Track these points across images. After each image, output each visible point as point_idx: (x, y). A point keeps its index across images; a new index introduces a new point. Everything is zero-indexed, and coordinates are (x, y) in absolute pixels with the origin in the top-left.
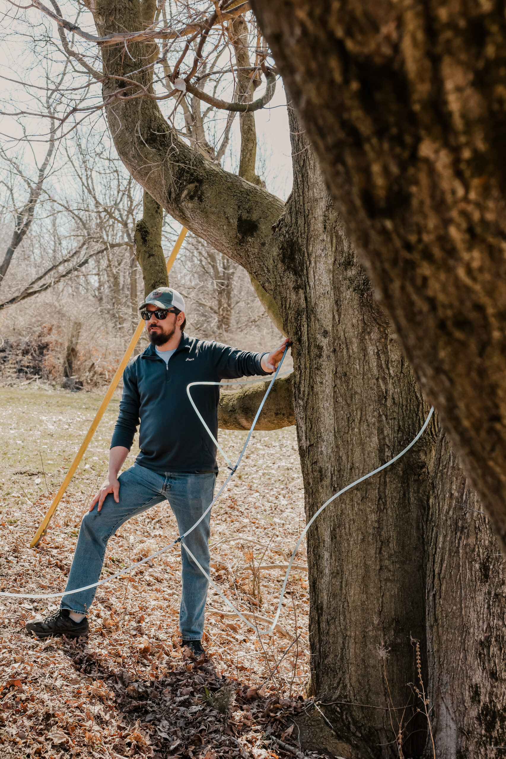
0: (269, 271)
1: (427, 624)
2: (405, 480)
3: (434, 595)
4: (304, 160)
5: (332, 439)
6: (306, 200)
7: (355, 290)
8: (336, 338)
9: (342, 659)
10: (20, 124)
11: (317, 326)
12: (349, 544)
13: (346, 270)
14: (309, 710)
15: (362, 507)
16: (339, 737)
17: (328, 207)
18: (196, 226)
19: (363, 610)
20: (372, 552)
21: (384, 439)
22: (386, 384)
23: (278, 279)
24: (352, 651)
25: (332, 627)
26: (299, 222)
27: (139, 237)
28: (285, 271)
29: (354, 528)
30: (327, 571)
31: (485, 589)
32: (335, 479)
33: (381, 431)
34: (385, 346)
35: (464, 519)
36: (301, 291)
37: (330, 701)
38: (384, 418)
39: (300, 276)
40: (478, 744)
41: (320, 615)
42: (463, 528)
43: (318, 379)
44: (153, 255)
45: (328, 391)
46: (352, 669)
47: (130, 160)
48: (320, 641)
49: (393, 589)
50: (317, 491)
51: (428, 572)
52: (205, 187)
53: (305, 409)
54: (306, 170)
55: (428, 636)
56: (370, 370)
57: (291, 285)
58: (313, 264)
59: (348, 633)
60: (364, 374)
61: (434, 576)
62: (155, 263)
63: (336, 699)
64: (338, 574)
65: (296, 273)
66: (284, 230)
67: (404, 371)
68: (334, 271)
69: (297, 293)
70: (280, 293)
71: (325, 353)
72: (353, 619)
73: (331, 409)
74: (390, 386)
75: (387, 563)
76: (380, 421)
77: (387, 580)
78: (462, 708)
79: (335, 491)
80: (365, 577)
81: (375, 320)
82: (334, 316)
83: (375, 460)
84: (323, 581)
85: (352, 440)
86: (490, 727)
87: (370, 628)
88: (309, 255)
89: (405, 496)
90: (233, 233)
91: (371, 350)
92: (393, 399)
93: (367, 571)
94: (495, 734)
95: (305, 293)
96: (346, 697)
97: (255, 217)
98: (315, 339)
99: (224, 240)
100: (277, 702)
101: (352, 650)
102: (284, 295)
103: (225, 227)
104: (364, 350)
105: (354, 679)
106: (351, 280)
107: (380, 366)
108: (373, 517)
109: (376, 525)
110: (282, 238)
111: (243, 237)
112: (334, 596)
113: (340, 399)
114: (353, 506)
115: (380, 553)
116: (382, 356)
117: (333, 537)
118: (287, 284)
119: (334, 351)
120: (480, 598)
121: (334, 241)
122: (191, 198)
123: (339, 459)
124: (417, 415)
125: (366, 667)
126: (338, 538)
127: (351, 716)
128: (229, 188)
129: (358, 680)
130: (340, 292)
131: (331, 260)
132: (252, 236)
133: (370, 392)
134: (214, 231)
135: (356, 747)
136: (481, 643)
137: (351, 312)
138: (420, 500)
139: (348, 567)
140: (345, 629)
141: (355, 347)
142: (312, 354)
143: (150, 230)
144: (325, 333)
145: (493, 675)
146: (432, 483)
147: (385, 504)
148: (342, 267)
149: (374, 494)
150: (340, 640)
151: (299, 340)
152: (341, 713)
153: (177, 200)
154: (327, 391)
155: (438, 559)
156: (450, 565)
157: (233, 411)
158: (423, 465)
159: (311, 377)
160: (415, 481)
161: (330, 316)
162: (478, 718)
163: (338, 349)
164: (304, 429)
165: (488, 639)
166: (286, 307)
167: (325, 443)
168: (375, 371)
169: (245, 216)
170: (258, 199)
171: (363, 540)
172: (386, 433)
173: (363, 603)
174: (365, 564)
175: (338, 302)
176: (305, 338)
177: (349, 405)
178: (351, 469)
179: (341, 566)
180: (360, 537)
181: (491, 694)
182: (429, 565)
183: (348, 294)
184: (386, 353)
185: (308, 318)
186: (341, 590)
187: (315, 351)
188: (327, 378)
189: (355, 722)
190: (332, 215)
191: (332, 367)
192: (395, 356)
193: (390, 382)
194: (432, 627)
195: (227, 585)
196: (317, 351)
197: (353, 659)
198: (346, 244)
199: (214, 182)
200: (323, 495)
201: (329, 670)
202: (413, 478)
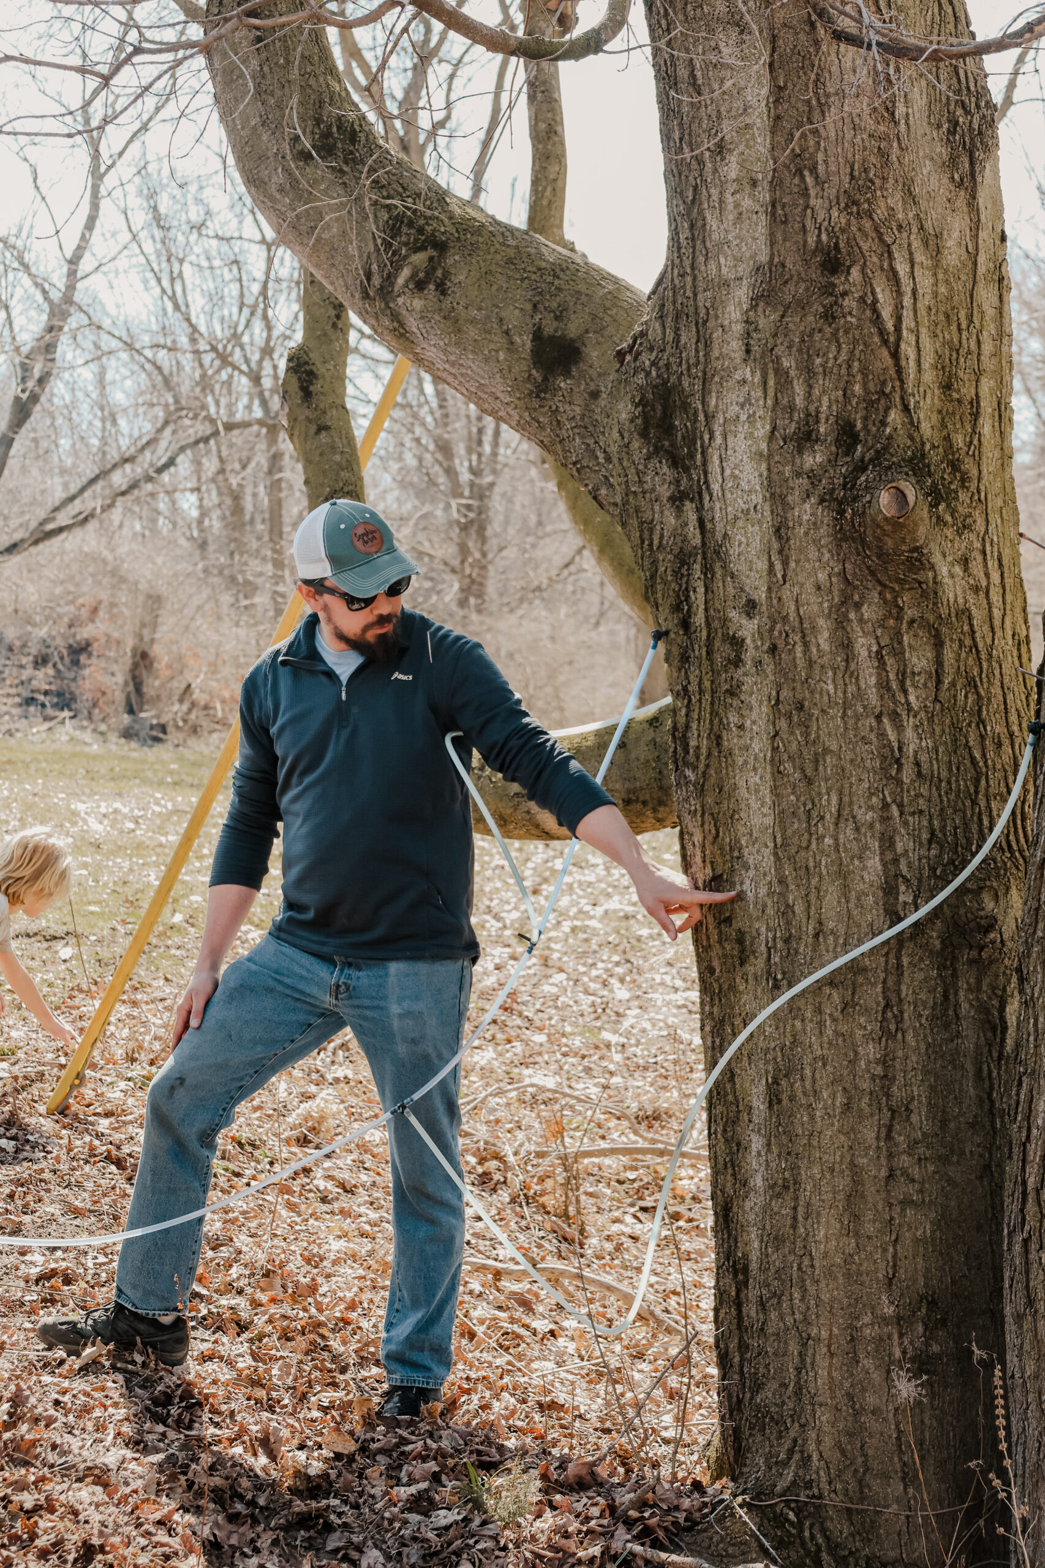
0: (608, 459)
1: (1008, 1310)
2: (946, 959)
3: (1026, 1242)
4: (696, 188)
5: (767, 861)
6: (701, 285)
7: (822, 501)
8: (778, 617)
9: (798, 1392)
10: (26, 159)
11: (731, 591)
12: (812, 1117)
13: (800, 452)
14: (721, 1519)
15: (843, 1028)
17: (755, 301)
18: (431, 353)
19: (848, 1275)
20: (870, 1135)
21: (896, 861)
22: (899, 728)
23: (633, 477)
25: (773, 1315)
26: (684, 339)
27: (294, 386)
28: (648, 458)
29: (824, 1077)
30: (758, 1181)
32: (776, 959)
33: (887, 842)
34: (898, 636)
36: (689, 507)
37: (772, 1494)
38: (895, 811)
39: (687, 470)
41: (742, 1286)
43: (733, 718)
44: (326, 428)
45: (759, 746)
46: (824, 1417)
47: (272, 199)
48: (743, 1347)
49: (920, 1224)
50: (733, 988)
51: (1009, 1186)
52: (453, 258)
53: (701, 791)
54: (701, 212)
55: (1010, 1338)
56: (860, 694)
57: (665, 491)
58: (719, 440)
59: (814, 1332)
60: (846, 705)
61: (1025, 1194)
62: (333, 448)
63: (786, 1491)
64: (786, 1187)
65: (675, 462)
66: (646, 359)
67: (944, 695)
68: (770, 456)
69: (679, 510)
70: (637, 510)
71: (749, 655)
72: (825, 1297)
73: (766, 792)
74: (910, 733)
75: (905, 1161)
76: (886, 819)
77: (906, 1202)
79: (777, 989)
80: (855, 1195)
81: (872, 573)
82: (771, 565)
83: (874, 914)
84: (748, 1204)
85: (817, 865)
87: (867, 1319)
88: (709, 418)
89: (947, 999)
90: (522, 367)
91: (863, 646)
92: (917, 764)
93: (857, 1180)
95: (700, 509)
96: (809, 1485)
97: (573, 329)
98: (725, 621)
99: (499, 387)
101: (823, 1373)
102: (648, 515)
103: (502, 356)
104: (846, 646)
105: (828, 1441)
106: (813, 477)
107: (884, 686)
108: (871, 1051)
109: (879, 1070)
110: (640, 379)
111: (545, 379)
112: (778, 1241)
113: (788, 766)
114: (821, 1024)
115: (889, 1137)
116: (890, 661)
117: (773, 1099)
118: (653, 490)
119: (773, 649)
121: (771, 383)
122: (420, 286)
123: (786, 911)
124: (974, 803)
125: (857, 1414)
126: (785, 1101)
127: (824, 1531)
128: (510, 261)
129: (838, 1445)
130: (787, 507)
131: (762, 430)
132: (567, 374)
133: (862, 748)
134: (474, 365)
137: (813, 554)
138: (983, 1009)
139: (811, 1173)
140: (806, 1320)
141: (823, 640)
142: (718, 659)
143: (321, 369)
144: (750, 607)
146: (1019, 970)
147: (899, 1019)
148: (791, 446)
149: (872, 995)
150: (794, 1348)
151: (685, 624)
152: (800, 1526)
153: (386, 292)
154: (756, 746)
155: (1034, 1154)
158: (991, 924)
159: (714, 713)
160: (971, 962)
161: (762, 565)
163: (781, 644)
164: (698, 838)
166: (651, 545)
167: (751, 873)
168: (873, 697)
169: (550, 327)
170: (582, 287)
171: (847, 1107)
172: (899, 847)
173: (848, 1259)
174: (853, 1164)
175: (781, 531)
176: (699, 619)
177: (810, 782)
178: (816, 936)
179: (795, 1168)
180: (840, 1100)
182: (1012, 1168)
183: (806, 512)
184: (898, 653)
185: (707, 569)
186: (794, 1227)
187: (723, 651)
188: (754, 715)
189: (833, 1547)
190: (766, 320)
191: (768, 688)
192: (920, 660)
193: (910, 723)
194: (1019, 1318)
195: (504, 1196)
196: (728, 650)
197: (824, 1397)
198: (799, 389)
199: (474, 248)
200: (747, 1000)
201: (766, 1420)
202: (965, 955)
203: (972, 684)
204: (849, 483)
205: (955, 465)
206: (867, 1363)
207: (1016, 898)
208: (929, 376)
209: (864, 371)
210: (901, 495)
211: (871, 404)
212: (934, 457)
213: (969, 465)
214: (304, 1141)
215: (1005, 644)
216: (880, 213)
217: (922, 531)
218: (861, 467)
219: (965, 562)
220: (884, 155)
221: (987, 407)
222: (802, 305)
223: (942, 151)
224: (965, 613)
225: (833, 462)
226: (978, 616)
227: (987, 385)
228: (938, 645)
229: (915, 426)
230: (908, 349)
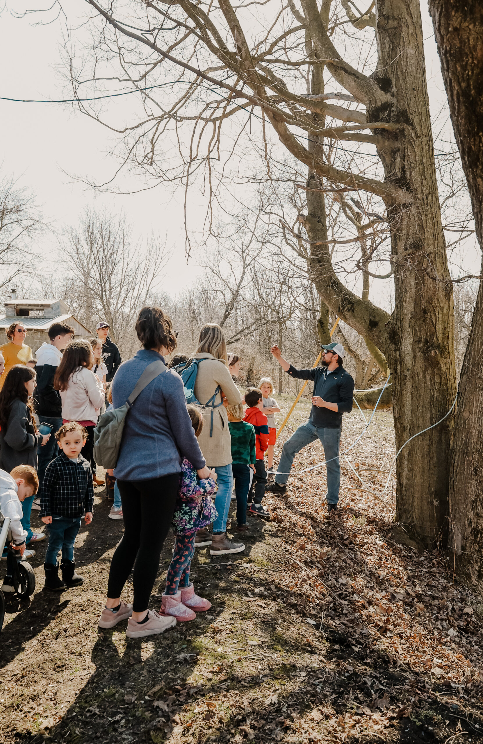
0: (382, 343)
1: (450, 492)
2: (440, 432)
3: (453, 480)
5: (410, 413)
6: (401, 313)
7: (422, 352)
8: (413, 372)
9: (412, 506)
11: (405, 367)
12: (416, 458)
13: (418, 344)
14: (397, 527)
15: (422, 443)
16: (411, 538)
17: (411, 318)
18: (350, 322)
19: (421, 486)
20: (426, 461)
21: (432, 415)
22: (434, 392)
23: (387, 346)
24: (416, 503)
25: (407, 493)
26: (398, 323)
27: (320, 325)
28: (390, 343)
29: (418, 451)
30: (405, 469)
31: (475, 479)
32: (411, 431)
33: (431, 411)
34: (434, 376)
35: (467, 449)
36: (397, 352)
37: (407, 523)
39: (397, 346)
40: (471, 543)
41: (402, 488)
42: (467, 453)
43: (404, 389)
44: (325, 333)
45: (409, 394)
46: (416, 510)
48: (402, 499)
49: (434, 478)
50: (402, 436)
51: (451, 471)
52: (355, 306)
53: (398, 401)
55: (450, 497)
56: (427, 386)
57: (393, 349)
58: (403, 341)
59: (415, 495)
60: (424, 387)
61: (453, 472)
62: (326, 336)
63: (409, 523)
64: (411, 470)
65: (395, 344)
66: (390, 326)
67: (441, 387)
68: (413, 344)
71: (408, 378)
72: (417, 489)
73: (410, 402)
75: (432, 466)
76: (431, 407)
77: (432, 474)
78: (464, 528)
79: (410, 436)
80: (423, 472)
81: (430, 365)
83: (428, 424)
84: (403, 473)
85: (419, 415)
86: (476, 536)
87: (424, 494)
88: (402, 337)
89: (440, 439)
90: (367, 326)
91: (428, 377)
92: (436, 398)
93: (423, 470)
94: (478, 539)
95: (399, 353)
96: (413, 522)
97: (377, 319)
98: (403, 372)
99: (363, 329)
100: (384, 523)
102: (390, 353)
103: (363, 324)
104: (425, 377)
105: (417, 515)
106: (421, 348)
107: (431, 384)
108: (427, 447)
109: (428, 451)
110: (389, 329)
111: (371, 328)
112: (409, 479)
113: (414, 397)
114: (418, 442)
115: (429, 462)
116: (432, 380)
117: (409, 454)
118: (391, 349)
119: (412, 377)
120: (473, 482)
121: (413, 332)
122: (349, 310)
123: (413, 422)
124: (446, 406)
126: (411, 455)
127: (416, 530)
130: (415, 353)
131: (412, 340)
132: (375, 327)
133: (427, 395)
134: (358, 325)
135: (417, 543)
136: (473, 501)
137: (420, 361)
138: (446, 441)
139: (416, 468)
140: (413, 493)
141: (421, 376)
143: (325, 322)
144: (408, 370)
145: (478, 515)
147: (432, 442)
148: (416, 343)
149: (428, 437)
150: (411, 498)
151: (396, 372)
152: (412, 529)
153: (342, 311)
155: (456, 465)
156: (460, 468)
157: (362, 401)
158: (448, 426)
159: (401, 388)
160: (444, 433)
161: (411, 363)
162: (471, 533)
163: (414, 376)
164: (396, 409)
165: (476, 500)
167: (407, 416)
168: (429, 386)
169: (373, 319)
170: (379, 313)
171: (422, 457)
172: (433, 412)
173: (422, 483)
174: (423, 467)
175: (414, 357)
176: (399, 371)
177: (418, 400)
178: (418, 427)
179: (412, 467)
180: (421, 455)
181: (477, 523)
182: (451, 468)
183: (419, 354)
184: (434, 379)
185: (400, 363)
186: (412, 477)
187: (403, 377)
188: (408, 388)
189: (417, 533)
190: (413, 321)
191: (411, 384)
192: (438, 380)
193: (435, 391)
194: (452, 494)
195: (347, 477)
196: (404, 377)
197: (416, 507)
198: (418, 333)
199: (359, 305)
200: (405, 438)
201: (405, 511)
202: (444, 431)
203: (446, 385)
204: (427, 349)
205: (444, 347)
206: (424, 501)
207: (453, 422)
208: (441, 332)
209: (430, 331)
210: (436, 352)
211: (431, 337)
212: (441, 346)
213: (447, 347)
214: (311, 464)
215: (452, 378)
216: (433, 304)
217: (439, 358)
218: (429, 347)
219: (446, 364)
220: (434, 294)
221: (450, 337)
222: (419, 319)
223: (444, 294)
224: (445, 373)
225: (424, 346)
226: (448, 373)
227: (450, 334)
228: (441, 378)
229: (438, 340)
230: (437, 327)
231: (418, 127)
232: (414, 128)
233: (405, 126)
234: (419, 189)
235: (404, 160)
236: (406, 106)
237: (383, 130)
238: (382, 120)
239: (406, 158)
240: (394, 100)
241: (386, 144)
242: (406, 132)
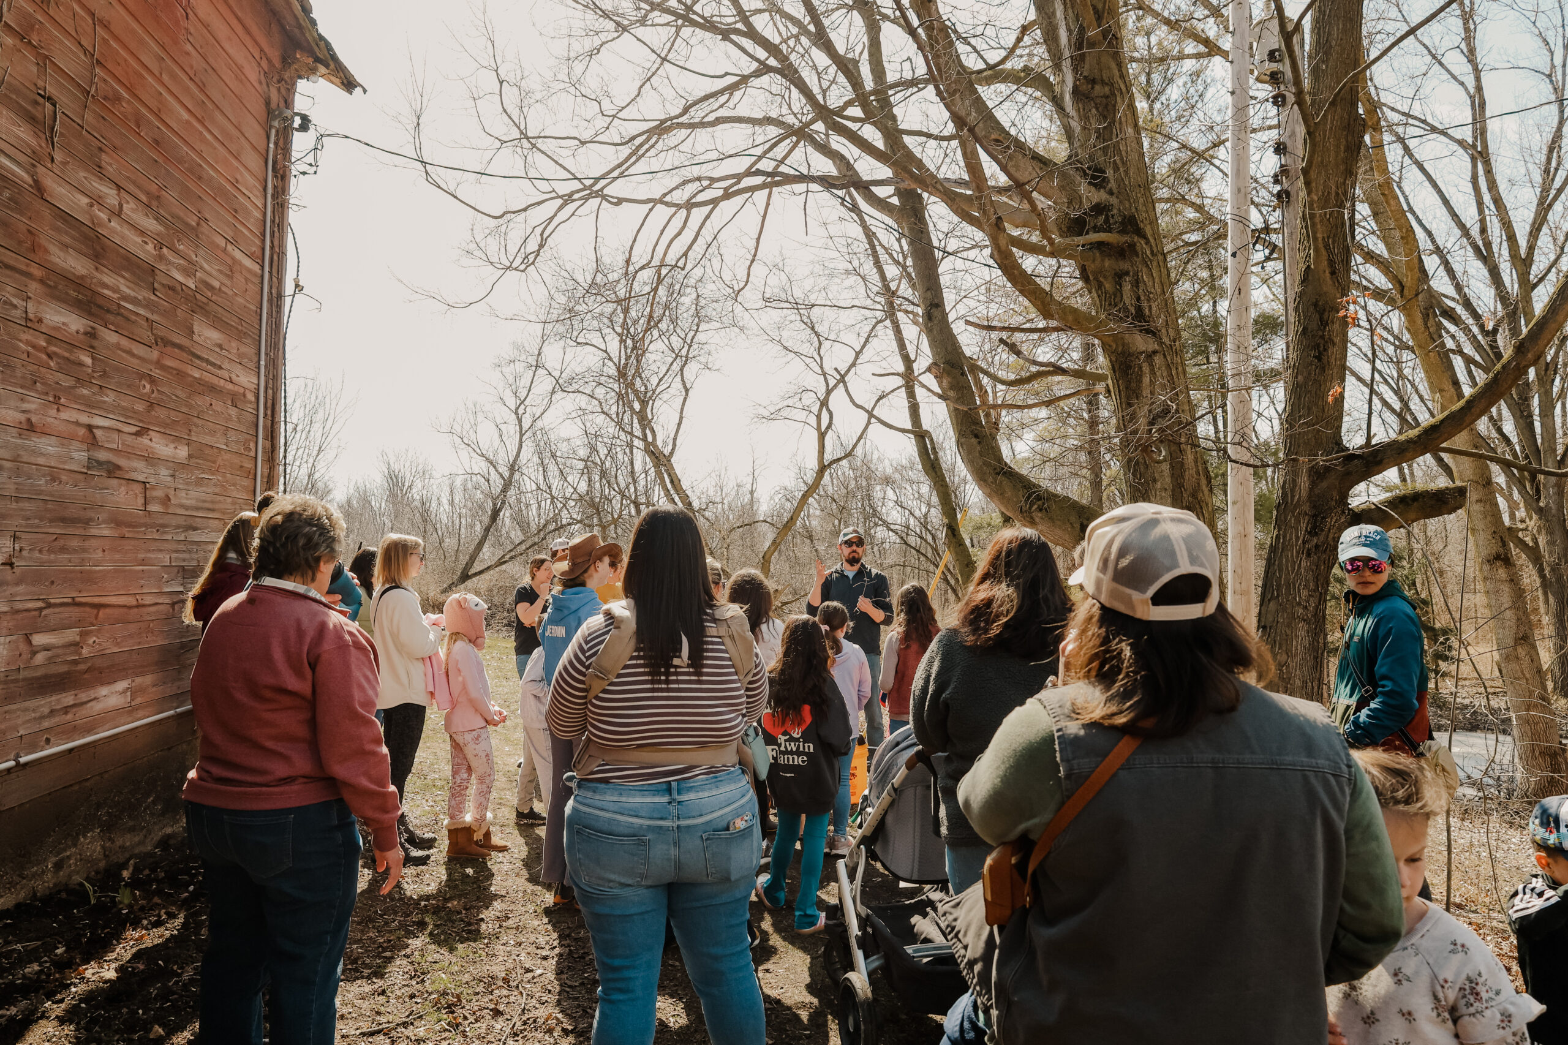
99: (1067, 537)
134: (1058, 532)
231: (1152, 240)
232: (1148, 242)
233: (1136, 239)
234: (1164, 331)
235: (1138, 287)
236: (1133, 210)
237: (1100, 245)
238: (1096, 229)
239: (1141, 285)
240: (1114, 200)
241: (1107, 263)
242: (1138, 248)
